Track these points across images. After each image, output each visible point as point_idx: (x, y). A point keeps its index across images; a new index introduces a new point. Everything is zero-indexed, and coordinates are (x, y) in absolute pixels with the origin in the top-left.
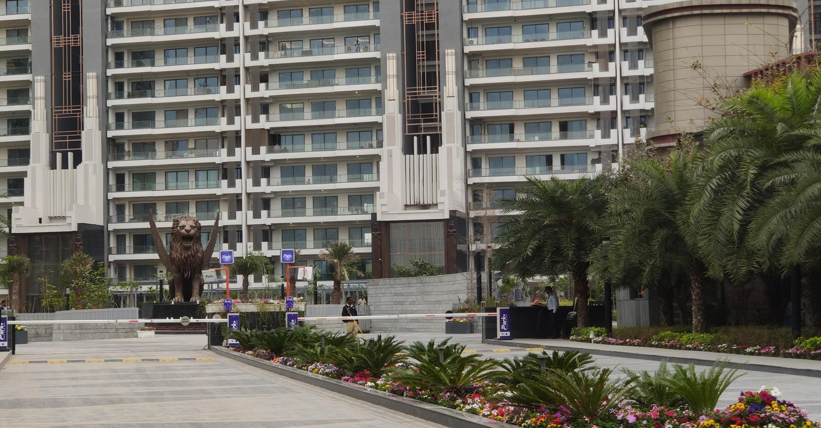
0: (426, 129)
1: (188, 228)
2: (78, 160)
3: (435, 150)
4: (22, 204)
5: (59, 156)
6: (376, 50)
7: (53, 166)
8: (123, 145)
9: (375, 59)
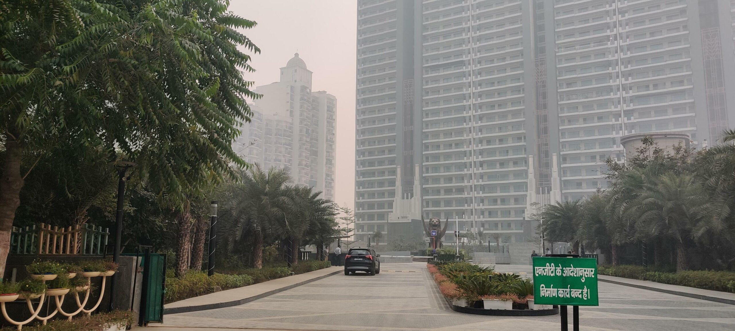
0: (545, 184)
1: (435, 222)
2: (412, 196)
3: (549, 192)
4: (392, 212)
5: (405, 194)
7: (403, 198)
8: (429, 190)
9: (524, 158)
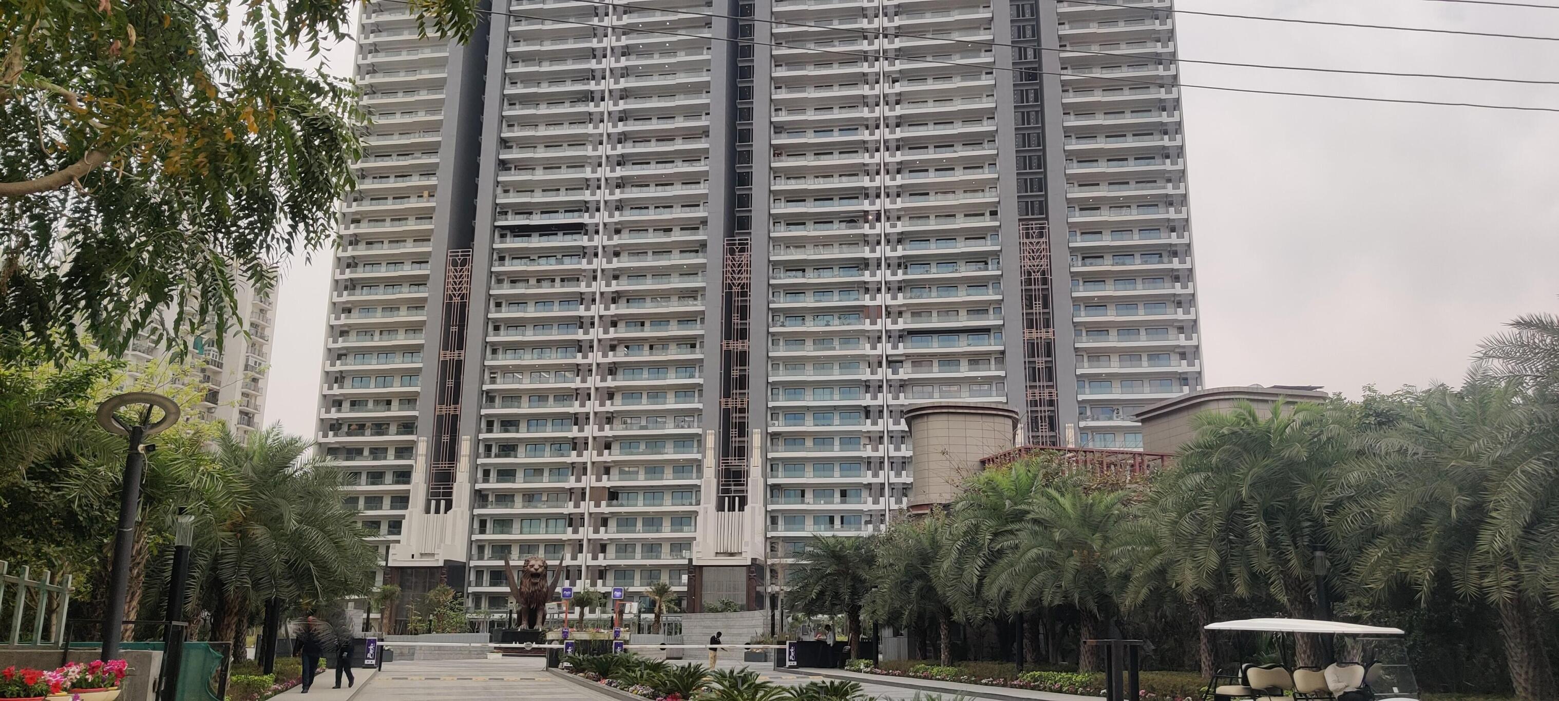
0: (735, 491)
1: (536, 567)
2: (449, 507)
3: (741, 509)
4: (398, 542)
5: (433, 503)
6: (699, 427)
7: (428, 511)
8: (487, 496)
9: (697, 435)
